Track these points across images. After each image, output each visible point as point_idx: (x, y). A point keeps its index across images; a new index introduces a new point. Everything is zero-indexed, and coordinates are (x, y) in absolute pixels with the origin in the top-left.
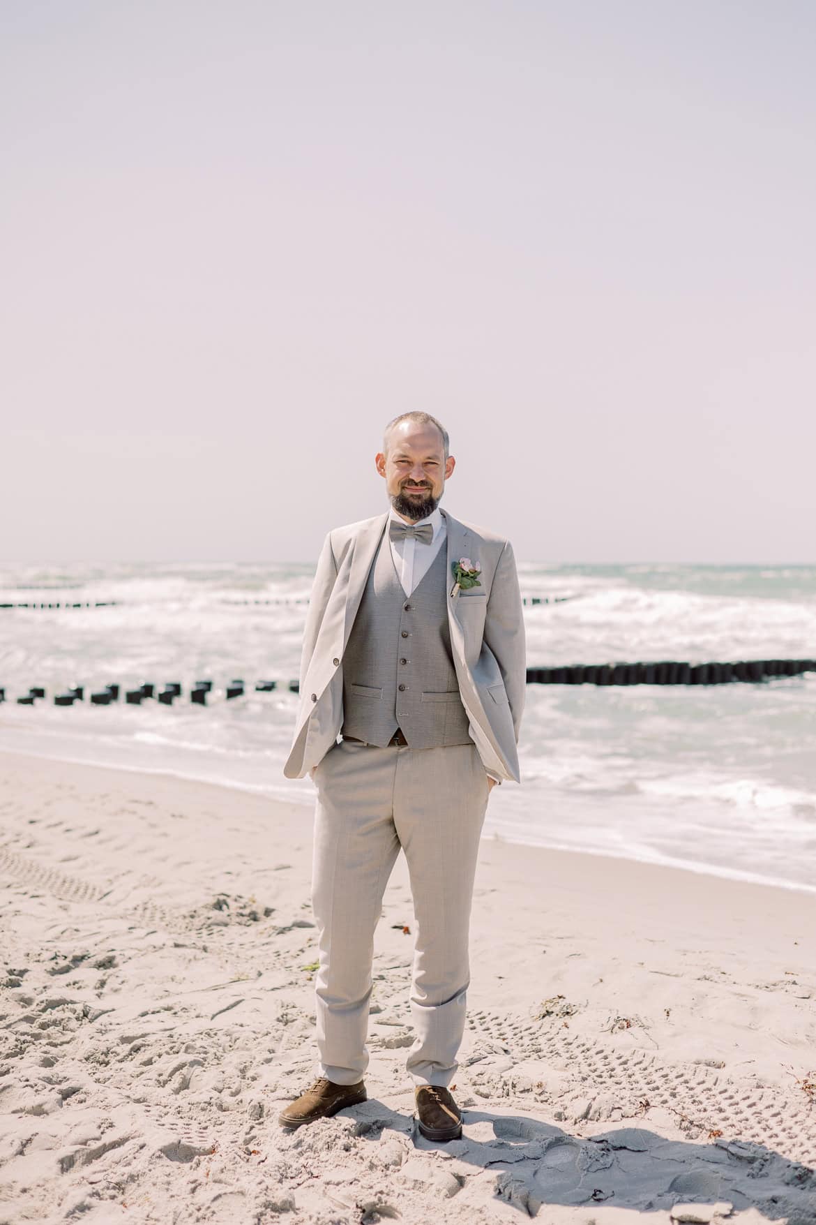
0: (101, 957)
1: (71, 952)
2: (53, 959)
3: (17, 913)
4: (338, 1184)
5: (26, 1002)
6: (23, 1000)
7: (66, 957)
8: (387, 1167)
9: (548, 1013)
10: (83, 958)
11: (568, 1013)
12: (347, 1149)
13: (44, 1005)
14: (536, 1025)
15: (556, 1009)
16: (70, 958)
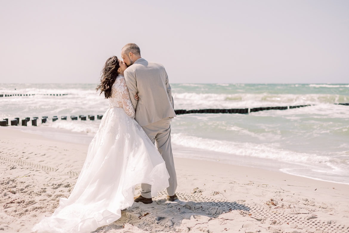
0: (66, 184)
1: (57, 183)
2: (52, 185)
3: (34, 175)
4: (159, 231)
5: (50, 196)
6: (48, 195)
7: (56, 185)
8: (170, 227)
9: (195, 192)
10: (61, 185)
11: (200, 192)
12: (158, 223)
13: (56, 196)
14: (193, 195)
15: (197, 191)
16: (57, 185)
